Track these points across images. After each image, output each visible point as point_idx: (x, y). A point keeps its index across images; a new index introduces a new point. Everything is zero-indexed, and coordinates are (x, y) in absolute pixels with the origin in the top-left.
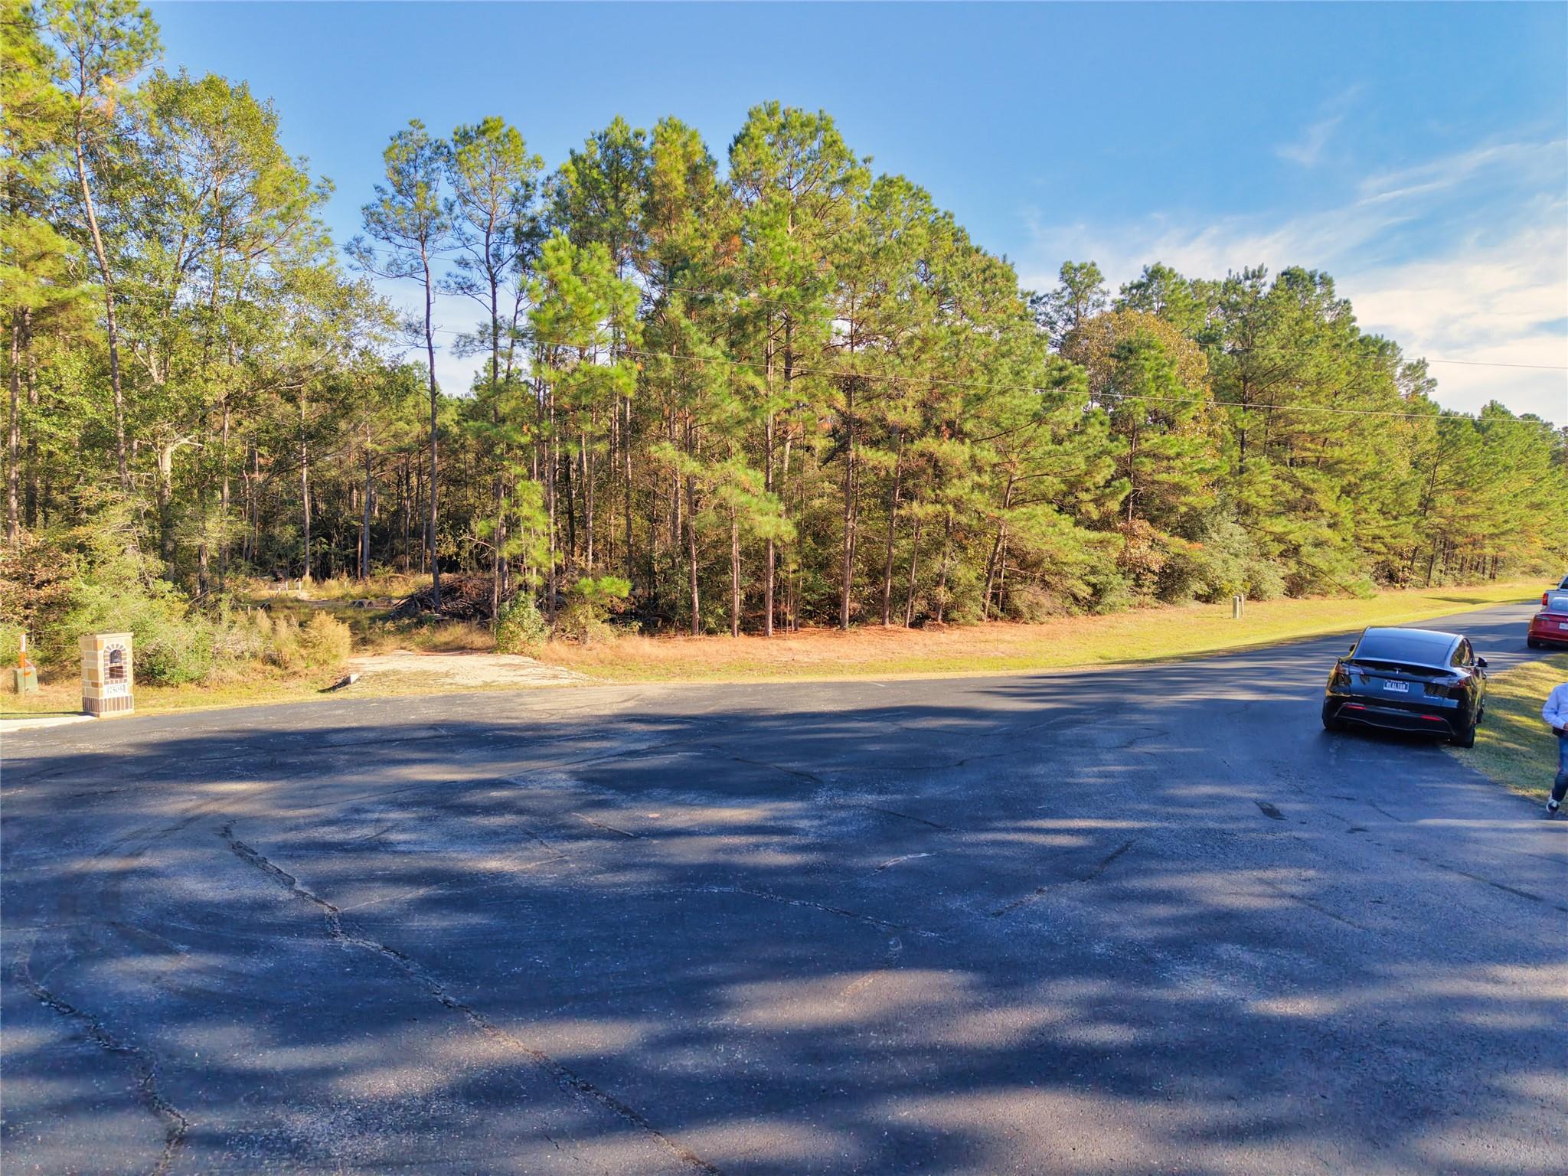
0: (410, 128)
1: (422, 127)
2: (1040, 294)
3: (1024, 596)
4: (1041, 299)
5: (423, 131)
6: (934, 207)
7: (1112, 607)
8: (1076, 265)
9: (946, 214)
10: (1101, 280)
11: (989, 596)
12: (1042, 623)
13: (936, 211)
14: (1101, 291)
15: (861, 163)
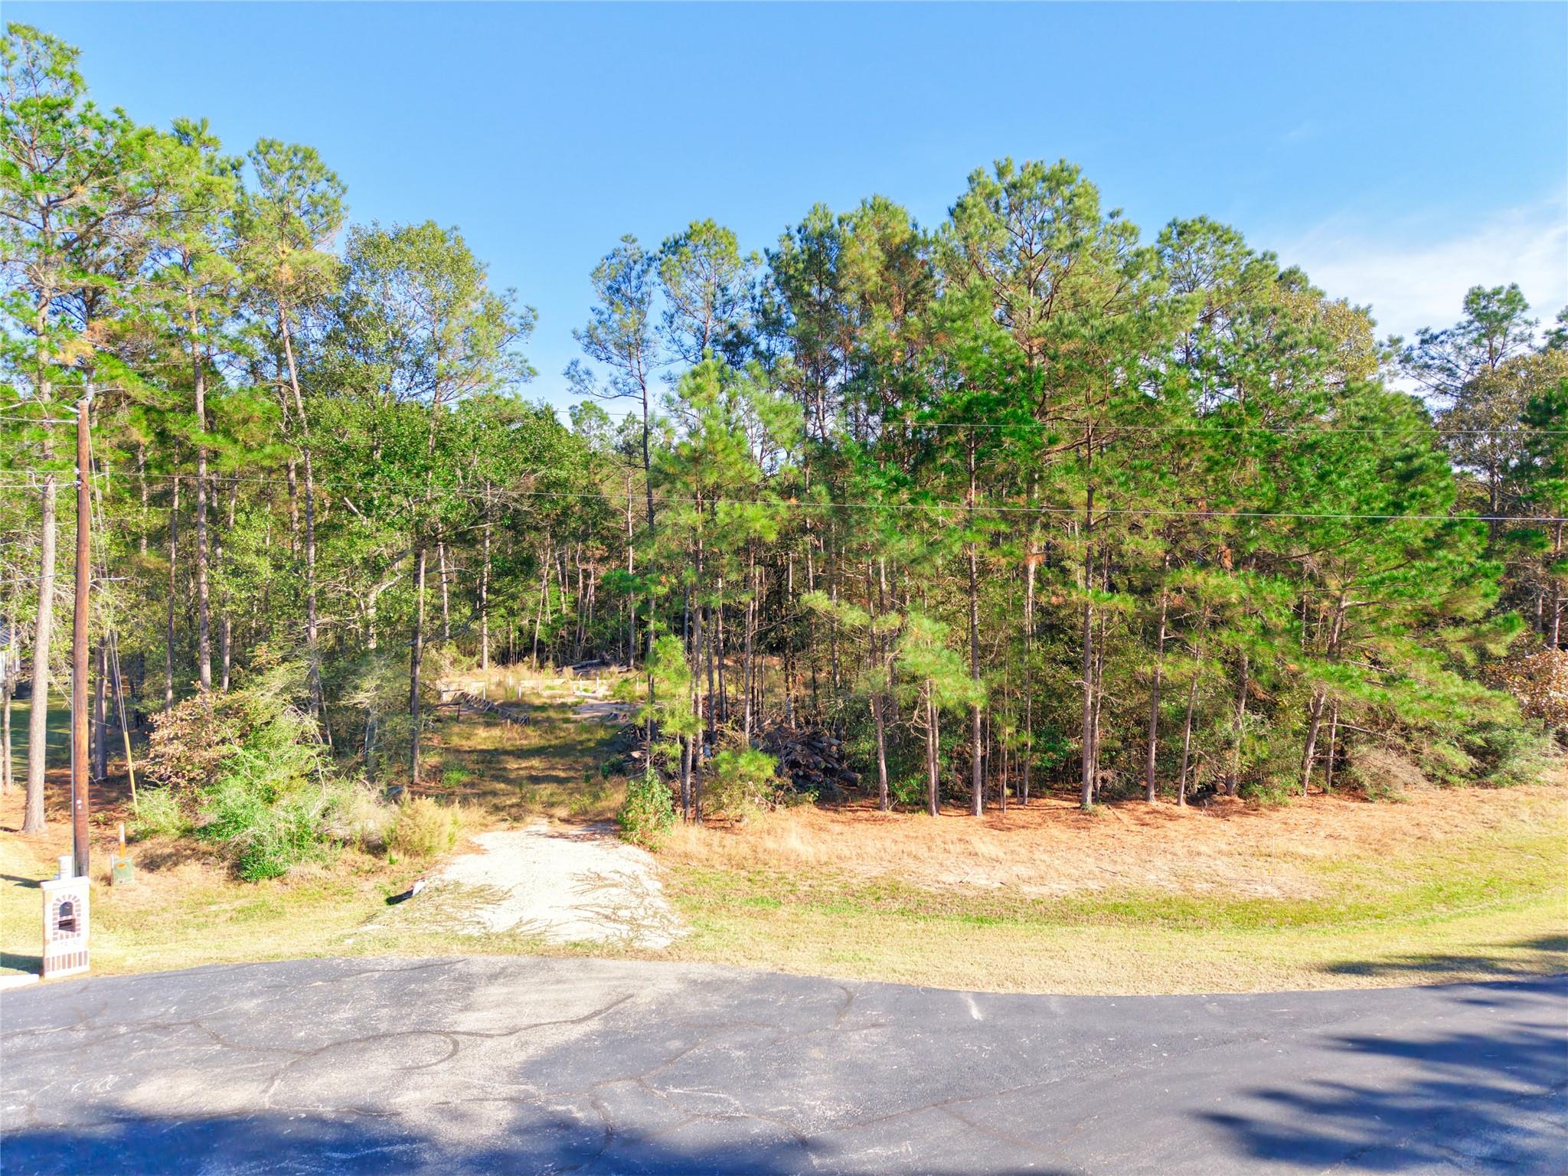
0: (623, 245)
1: (634, 241)
2: (1436, 331)
3: (1369, 759)
4: (1437, 337)
5: (636, 244)
6: (1248, 249)
7: (1517, 778)
8: (1488, 289)
9: (1265, 255)
10: (1525, 307)
11: (1310, 764)
12: (1395, 802)
13: (1249, 254)
14: (1526, 322)
15: (1106, 218)
